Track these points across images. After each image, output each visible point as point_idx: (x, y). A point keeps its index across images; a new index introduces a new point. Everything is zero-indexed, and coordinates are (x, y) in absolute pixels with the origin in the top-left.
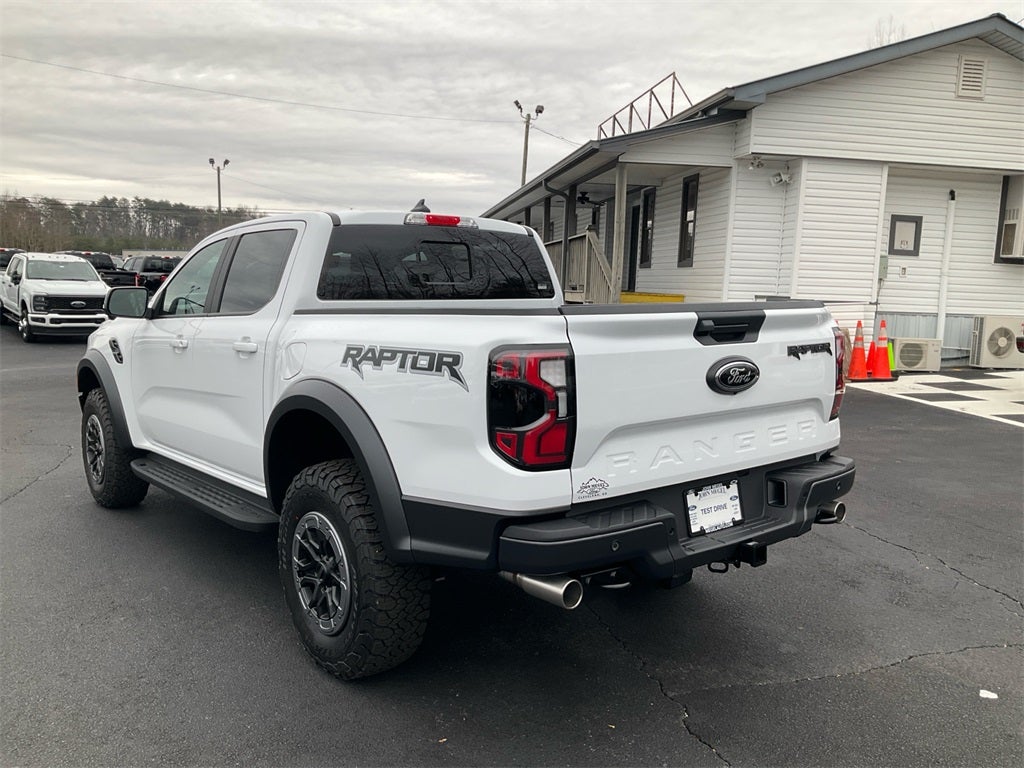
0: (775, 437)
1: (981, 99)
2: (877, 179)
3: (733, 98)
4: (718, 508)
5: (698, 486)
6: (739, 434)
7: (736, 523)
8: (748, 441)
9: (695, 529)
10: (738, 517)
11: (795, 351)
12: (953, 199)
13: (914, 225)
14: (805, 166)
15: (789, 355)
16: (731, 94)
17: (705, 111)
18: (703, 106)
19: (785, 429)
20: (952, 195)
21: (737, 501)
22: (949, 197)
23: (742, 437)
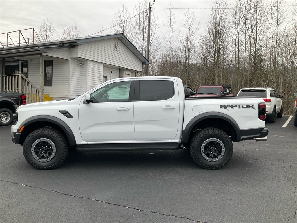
1: (118, 51)
2: (101, 67)
3: (77, 42)
12: (112, 73)
13: (105, 78)
14: (88, 62)
16: (76, 41)
17: (63, 44)
18: (63, 42)
20: (111, 71)
22: (111, 72)
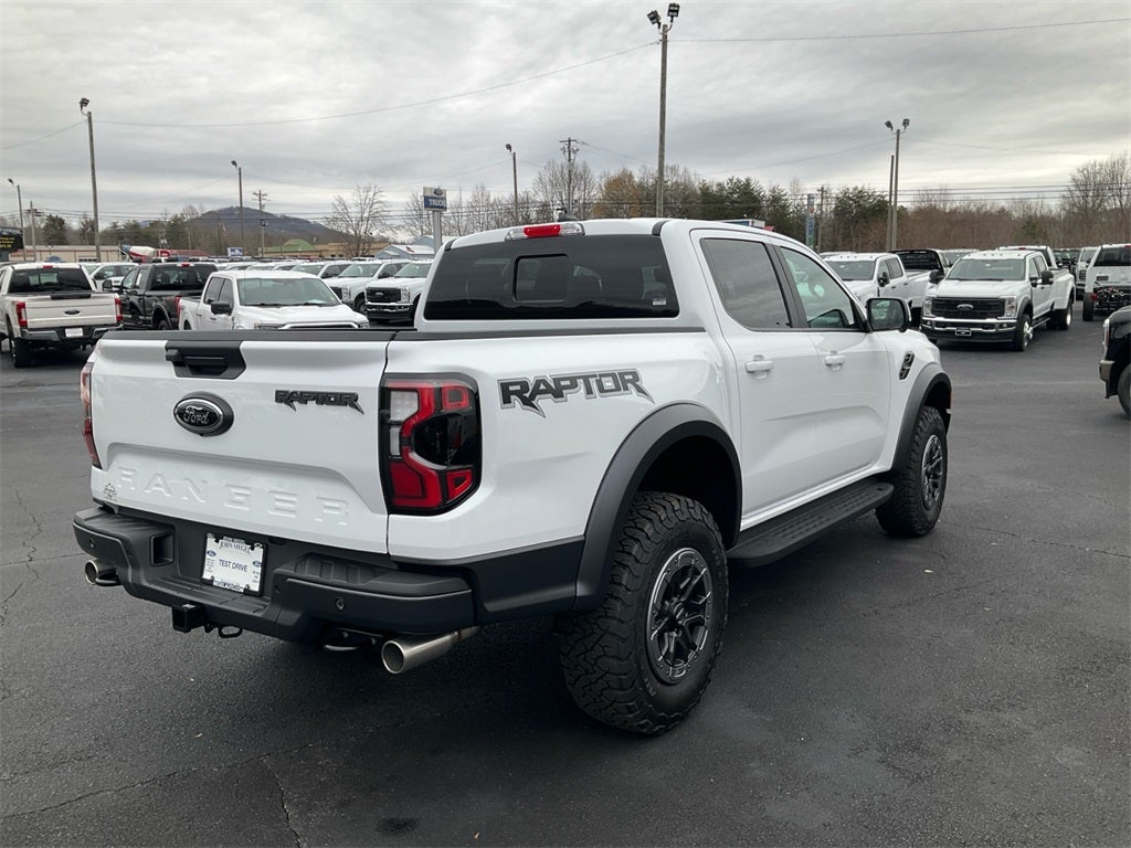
0: (278, 504)
4: (237, 566)
5: (221, 533)
6: (232, 486)
7: (247, 592)
8: (241, 498)
9: (207, 576)
10: (255, 587)
11: (285, 398)
15: (277, 400)
19: (294, 499)
21: (259, 569)
23: (233, 490)
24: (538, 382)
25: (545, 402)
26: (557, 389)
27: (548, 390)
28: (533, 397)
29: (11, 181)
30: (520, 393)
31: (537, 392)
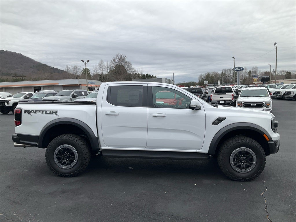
24: (32, 111)
25: (32, 114)
26: (35, 112)
27: (34, 112)
28: (30, 113)
29: (269, 64)
30: (28, 112)
31: (31, 112)
